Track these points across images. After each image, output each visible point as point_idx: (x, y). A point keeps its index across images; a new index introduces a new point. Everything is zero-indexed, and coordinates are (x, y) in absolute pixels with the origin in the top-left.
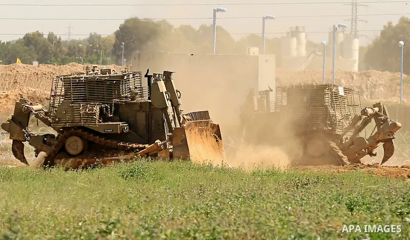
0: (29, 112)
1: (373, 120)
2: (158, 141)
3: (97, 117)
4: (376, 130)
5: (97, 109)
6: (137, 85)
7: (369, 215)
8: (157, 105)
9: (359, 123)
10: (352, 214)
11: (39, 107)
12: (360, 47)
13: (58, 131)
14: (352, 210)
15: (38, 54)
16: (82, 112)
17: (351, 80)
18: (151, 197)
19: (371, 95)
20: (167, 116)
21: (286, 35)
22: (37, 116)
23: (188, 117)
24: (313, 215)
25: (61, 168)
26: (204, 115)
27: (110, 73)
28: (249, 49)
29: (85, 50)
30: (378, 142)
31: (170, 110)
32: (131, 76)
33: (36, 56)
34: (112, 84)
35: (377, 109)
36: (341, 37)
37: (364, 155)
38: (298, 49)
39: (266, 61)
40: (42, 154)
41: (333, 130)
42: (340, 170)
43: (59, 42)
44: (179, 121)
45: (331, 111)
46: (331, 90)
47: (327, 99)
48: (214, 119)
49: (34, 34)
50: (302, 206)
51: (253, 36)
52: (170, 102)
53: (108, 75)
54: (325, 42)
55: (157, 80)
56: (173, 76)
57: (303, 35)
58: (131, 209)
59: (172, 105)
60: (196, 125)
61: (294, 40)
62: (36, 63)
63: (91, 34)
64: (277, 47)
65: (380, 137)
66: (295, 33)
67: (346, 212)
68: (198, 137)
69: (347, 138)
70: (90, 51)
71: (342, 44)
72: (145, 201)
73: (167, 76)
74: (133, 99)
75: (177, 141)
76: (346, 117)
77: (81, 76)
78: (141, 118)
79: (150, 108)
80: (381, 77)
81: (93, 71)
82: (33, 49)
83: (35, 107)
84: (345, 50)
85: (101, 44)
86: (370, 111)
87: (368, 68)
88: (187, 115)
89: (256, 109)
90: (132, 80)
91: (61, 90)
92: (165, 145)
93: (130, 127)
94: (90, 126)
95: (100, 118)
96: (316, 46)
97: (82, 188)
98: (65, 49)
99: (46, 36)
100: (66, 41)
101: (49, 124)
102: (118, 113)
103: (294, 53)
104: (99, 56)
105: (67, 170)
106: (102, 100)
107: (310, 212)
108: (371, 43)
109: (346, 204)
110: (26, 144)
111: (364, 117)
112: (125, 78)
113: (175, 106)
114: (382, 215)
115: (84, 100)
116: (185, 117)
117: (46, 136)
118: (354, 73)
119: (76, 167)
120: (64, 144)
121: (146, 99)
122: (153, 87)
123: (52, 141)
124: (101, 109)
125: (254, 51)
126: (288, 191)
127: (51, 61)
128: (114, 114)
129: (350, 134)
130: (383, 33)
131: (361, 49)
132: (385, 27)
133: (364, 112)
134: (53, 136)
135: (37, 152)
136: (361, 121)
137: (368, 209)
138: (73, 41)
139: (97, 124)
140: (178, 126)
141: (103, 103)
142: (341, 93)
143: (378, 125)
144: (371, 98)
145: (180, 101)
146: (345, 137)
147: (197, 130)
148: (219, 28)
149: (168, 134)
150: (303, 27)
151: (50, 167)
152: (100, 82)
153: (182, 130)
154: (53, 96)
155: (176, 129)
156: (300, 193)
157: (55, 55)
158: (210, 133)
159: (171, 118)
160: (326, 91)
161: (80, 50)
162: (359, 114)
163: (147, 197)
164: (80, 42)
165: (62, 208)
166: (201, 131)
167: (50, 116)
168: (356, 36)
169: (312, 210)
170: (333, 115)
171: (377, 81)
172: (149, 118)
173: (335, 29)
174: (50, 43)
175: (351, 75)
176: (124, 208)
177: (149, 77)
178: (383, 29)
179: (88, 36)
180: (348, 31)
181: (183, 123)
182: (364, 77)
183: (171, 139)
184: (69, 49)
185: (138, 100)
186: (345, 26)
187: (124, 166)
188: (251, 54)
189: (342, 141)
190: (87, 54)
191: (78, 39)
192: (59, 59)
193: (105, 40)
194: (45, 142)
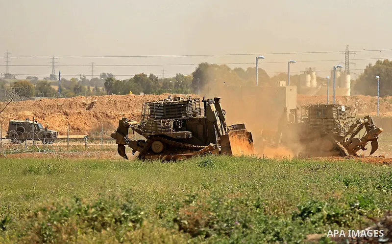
0: (128, 126)
1: (364, 127)
2: (211, 144)
3: (172, 128)
4: (366, 133)
5: (171, 123)
6: (197, 107)
7: (359, 188)
8: (210, 119)
9: (355, 129)
10: (348, 188)
11: (135, 122)
12: (351, 80)
13: (147, 138)
14: (347, 185)
15: (143, 88)
16: (162, 125)
17: (345, 102)
18: (218, 178)
19: (358, 111)
20: (217, 127)
21: (303, 73)
22: (133, 128)
23: (231, 128)
24: (322, 189)
25: (159, 161)
26: (242, 126)
27: (179, 100)
28: (279, 82)
29: (173, 85)
30: (368, 141)
31: (219, 123)
32: (193, 101)
33: (142, 89)
34: (181, 107)
35: (367, 120)
36: (338, 74)
37: (358, 149)
38: (311, 82)
39: (291, 90)
40: (137, 153)
41: (339, 133)
42: (339, 159)
43: (157, 79)
44: (225, 130)
45: (337, 122)
46: (337, 108)
47: (335, 114)
48: (248, 129)
49: (140, 75)
50: (315, 183)
51: (282, 74)
52: (218, 118)
53: (178, 101)
54: (328, 77)
55: (209, 103)
56: (220, 101)
57: (314, 73)
58: (205, 187)
59: (220, 119)
60: (236, 133)
61: (309, 76)
62: (142, 94)
63: (177, 74)
64: (298, 81)
65: (369, 138)
66: (309, 72)
67: (343, 186)
68: (238, 141)
69: (347, 139)
70: (177, 85)
71: (339, 78)
72: (214, 181)
73: (217, 100)
74: (194, 116)
75: (224, 144)
76: (347, 126)
77: (161, 102)
78: (200, 128)
79: (206, 122)
80: (365, 100)
81: (169, 98)
82: (140, 85)
83: (132, 123)
84: (342, 82)
85: (184, 80)
86: (362, 121)
87: (356, 94)
88: (230, 127)
89: (289, 121)
90: (194, 104)
91: (148, 112)
92: (216, 146)
93: (193, 134)
94: (168, 134)
95: (173, 129)
96: (322, 80)
97: (173, 174)
98: (161, 85)
99: (148, 76)
100: (161, 79)
101: (141, 133)
102: (186, 125)
103: (308, 85)
104: (182, 88)
105: (163, 162)
106: (174, 117)
107: (320, 187)
108: (358, 77)
109: (343, 181)
110: (127, 146)
111: (358, 125)
112: (189, 103)
113: (222, 120)
114: (367, 188)
115: (163, 117)
116: (229, 128)
117: (139, 141)
118: (347, 97)
119: (168, 160)
120: (151, 146)
121: (203, 116)
122: (207, 108)
123: (143, 144)
124: (174, 123)
125: (283, 83)
126: (307, 173)
127: (152, 92)
128: (183, 126)
129: (349, 136)
130: (366, 71)
131: (352, 81)
132: (367, 67)
133: (358, 122)
134: (144, 141)
135: (134, 152)
136: (356, 128)
137: (358, 184)
138: (166, 79)
139: (172, 132)
140: (224, 134)
141: (175, 119)
142: (343, 109)
143: (368, 130)
144: (359, 113)
145: (225, 117)
146: (346, 138)
147: (237, 136)
148: (260, 69)
149: (218, 139)
150: (315, 68)
151: (152, 160)
152: (173, 106)
153: (227, 136)
154: (143, 115)
155: (223, 136)
156: (314, 175)
157: (154, 88)
158: (245, 138)
159: (219, 128)
160: (334, 109)
161: (171, 85)
162: (355, 123)
163: (216, 179)
164: (170, 80)
165: (160, 187)
166: (239, 137)
167: (141, 128)
168: (348, 73)
169: (321, 185)
170: (338, 124)
171: (362, 102)
172: (205, 128)
173: (335, 69)
174: (151, 81)
175: (345, 98)
176: (201, 186)
177: (205, 102)
178: (366, 68)
179: (175, 76)
180: (343, 69)
181: (228, 131)
182: (354, 100)
183: (220, 142)
184: (163, 84)
185: (198, 116)
186: (341, 67)
187: (200, 159)
188: (281, 86)
189: (344, 140)
190: (175, 87)
191: (169, 78)
192: (157, 91)
193: (186, 78)
194: (138, 145)
